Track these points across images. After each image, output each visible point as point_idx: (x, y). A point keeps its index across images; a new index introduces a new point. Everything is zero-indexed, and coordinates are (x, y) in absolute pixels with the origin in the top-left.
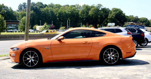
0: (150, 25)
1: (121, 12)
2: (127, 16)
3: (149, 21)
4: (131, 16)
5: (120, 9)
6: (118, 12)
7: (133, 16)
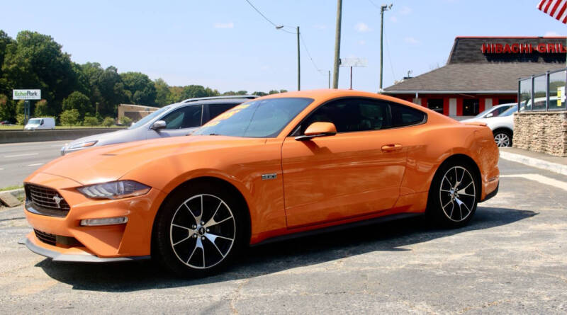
0: (156, 101)
1: (54, 50)
2: (78, 66)
3: (152, 87)
4: (89, 65)
5: (49, 38)
6: (43, 47)
7: (97, 65)
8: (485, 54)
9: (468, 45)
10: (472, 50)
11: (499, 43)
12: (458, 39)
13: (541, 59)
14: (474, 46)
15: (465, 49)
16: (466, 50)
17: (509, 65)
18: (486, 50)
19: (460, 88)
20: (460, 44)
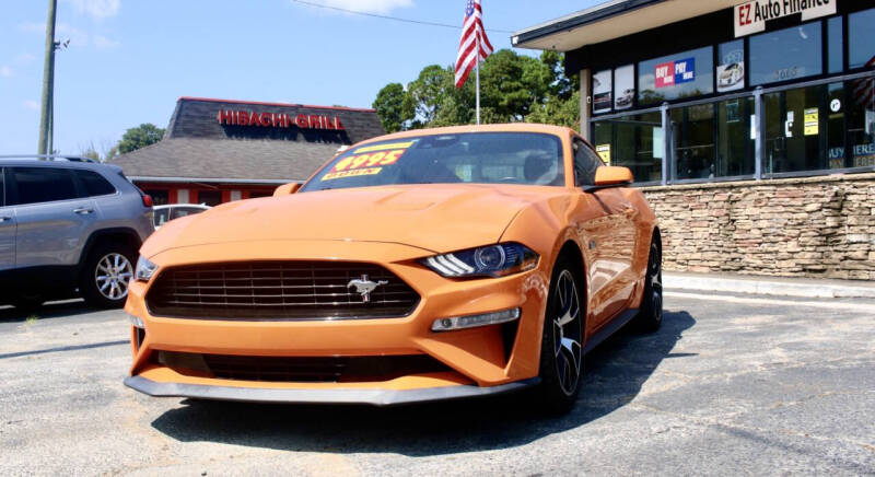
8: (224, 125)
9: (197, 110)
10: (204, 118)
11: (245, 110)
12: (184, 102)
13: (301, 136)
14: (207, 113)
15: (193, 117)
16: (196, 117)
17: (258, 143)
18: (224, 120)
19: (197, 174)
20: (187, 108)
